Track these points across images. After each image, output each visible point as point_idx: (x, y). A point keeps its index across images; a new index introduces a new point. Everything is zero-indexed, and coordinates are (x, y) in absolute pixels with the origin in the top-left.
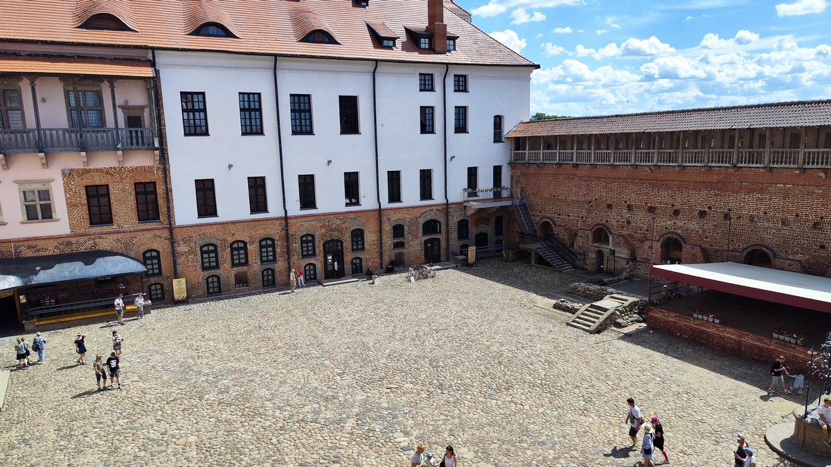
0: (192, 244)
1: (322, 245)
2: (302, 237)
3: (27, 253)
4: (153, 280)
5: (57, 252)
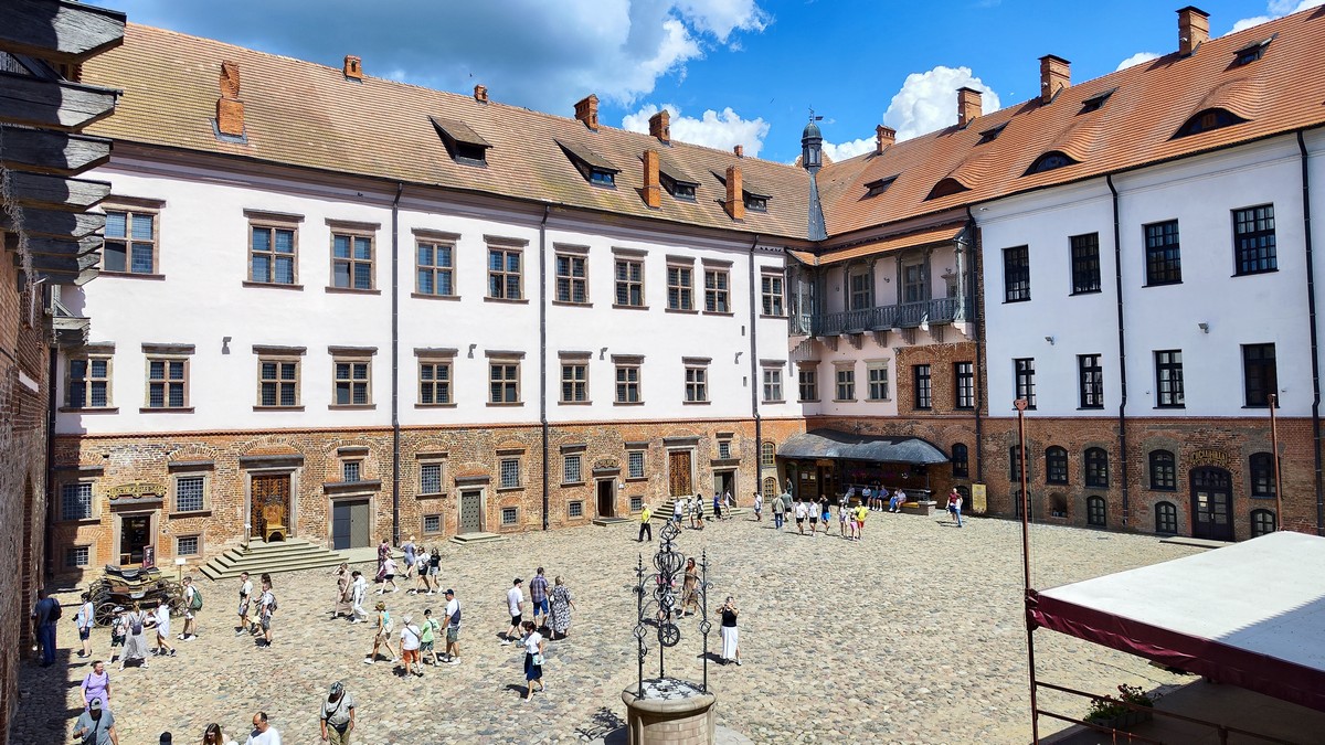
0: (1001, 443)
1: (1187, 472)
2: (1153, 455)
3: (864, 431)
4: (959, 481)
5: (884, 433)
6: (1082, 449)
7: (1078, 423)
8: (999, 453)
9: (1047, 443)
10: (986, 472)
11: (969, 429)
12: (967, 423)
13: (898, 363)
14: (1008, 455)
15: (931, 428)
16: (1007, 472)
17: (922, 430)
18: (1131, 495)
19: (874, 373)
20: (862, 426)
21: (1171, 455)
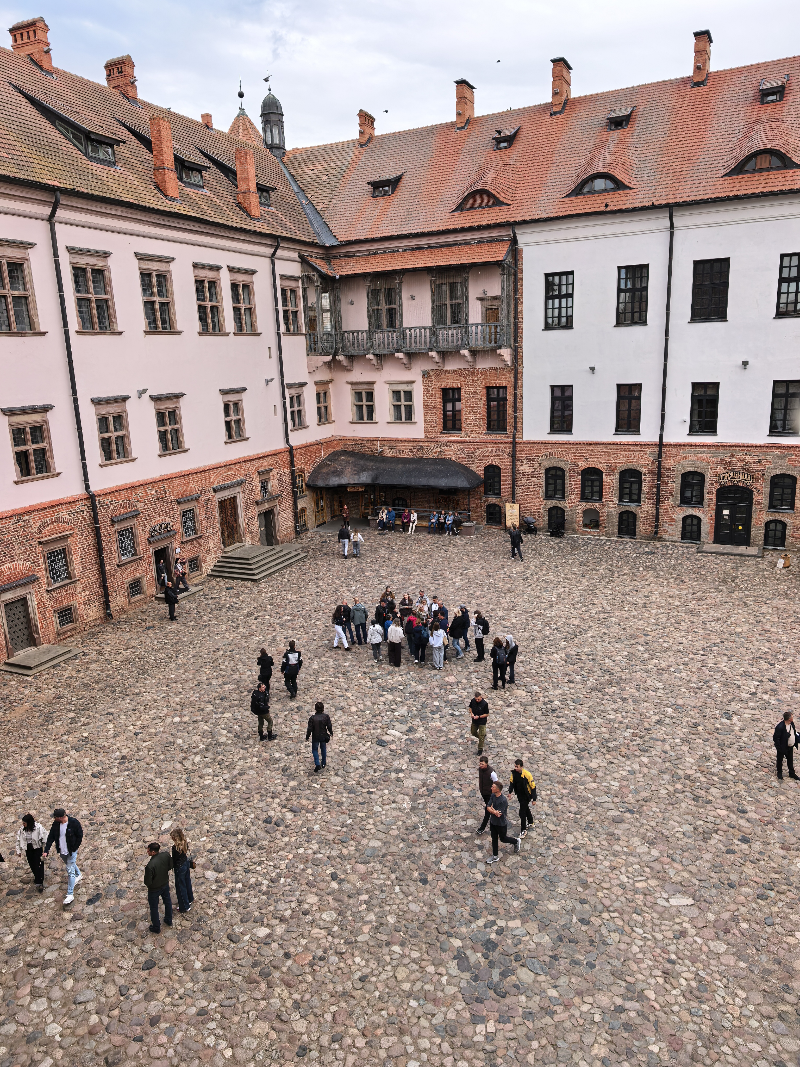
0: (536, 465)
1: (715, 490)
2: (685, 476)
3: (389, 453)
4: (491, 500)
5: (411, 455)
6: (618, 470)
7: (615, 447)
8: (534, 474)
9: (583, 465)
10: (519, 491)
11: (503, 452)
12: (501, 447)
13: (425, 386)
14: (543, 476)
15: (462, 451)
16: (542, 491)
17: (452, 453)
18: (661, 510)
19: (397, 394)
20: (386, 448)
21: (702, 476)
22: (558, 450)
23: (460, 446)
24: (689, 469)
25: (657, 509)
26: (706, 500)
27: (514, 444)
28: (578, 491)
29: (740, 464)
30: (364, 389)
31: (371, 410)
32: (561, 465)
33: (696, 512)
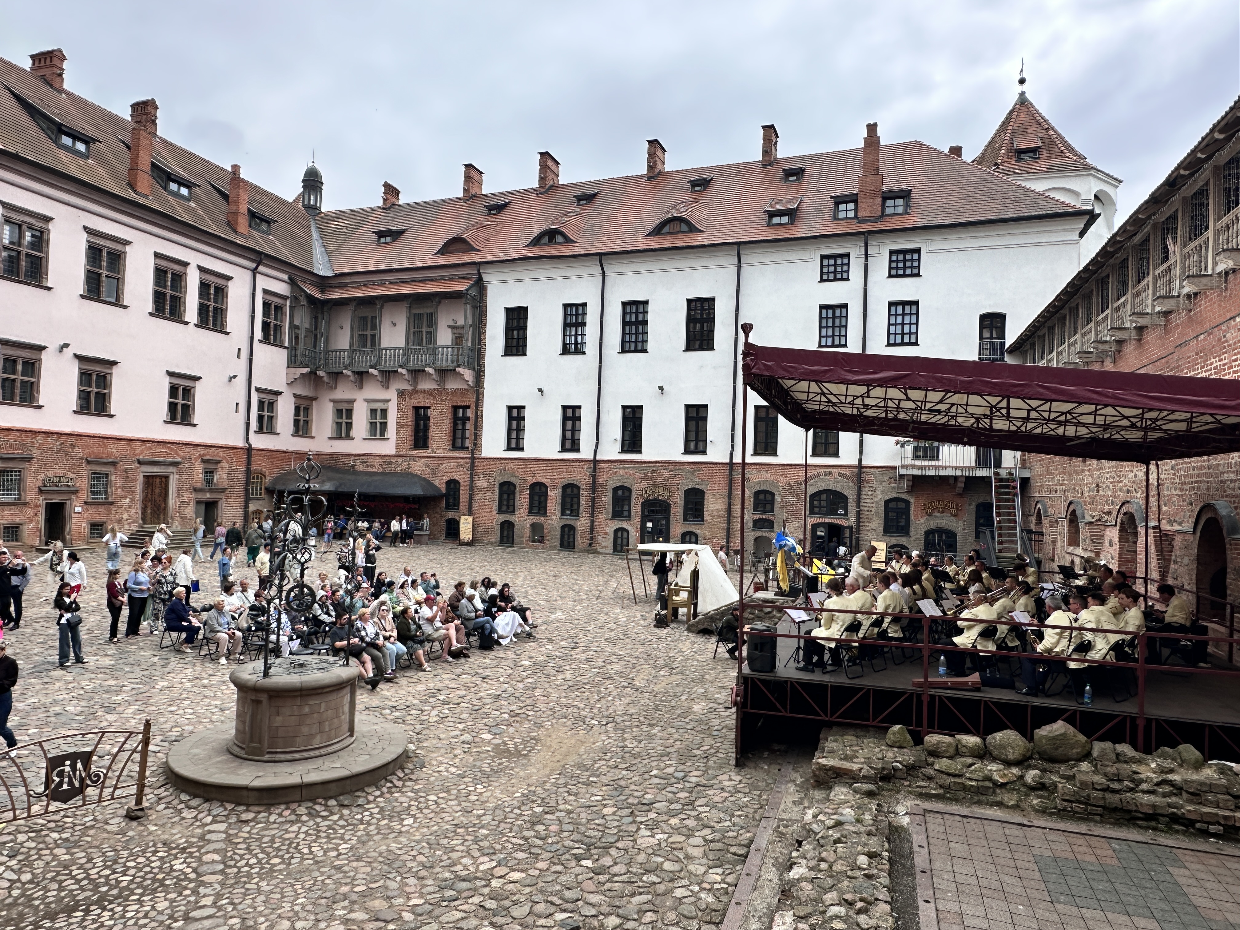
0: (492, 480)
1: (639, 504)
2: (616, 490)
3: (360, 468)
4: (451, 515)
5: (381, 469)
6: (560, 485)
7: (558, 463)
8: (489, 489)
9: (531, 480)
10: (475, 506)
11: (463, 467)
12: (462, 461)
13: (399, 404)
14: (497, 490)
15: (427, 466)
16: (495, 505)
17: (418, 468)
18: (596, 523)
19: (373, 412)
20: (358, 462)
21: (629, 490)
22: (510, 466)
23: (425, 461)
24: (619, 484)
25: (592, 522)
26: (633, 513)
27: (473, 460)
28: (526, 505)
29: (659, 479)
30: (344, 406)
31: (349, 426)
32: (513, 480)
33: (625, 525)
